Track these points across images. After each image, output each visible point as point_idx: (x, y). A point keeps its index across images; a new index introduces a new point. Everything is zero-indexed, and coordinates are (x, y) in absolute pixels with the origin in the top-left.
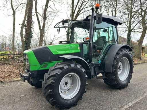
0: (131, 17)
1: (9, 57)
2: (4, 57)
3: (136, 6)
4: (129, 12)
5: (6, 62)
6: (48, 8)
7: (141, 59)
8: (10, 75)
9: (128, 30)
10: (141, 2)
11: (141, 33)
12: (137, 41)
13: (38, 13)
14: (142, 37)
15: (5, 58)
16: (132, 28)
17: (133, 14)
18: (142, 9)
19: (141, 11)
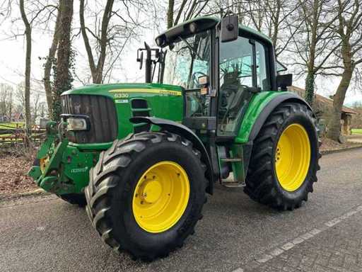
1: (16, 138)
2: (4, 138)
3: (329, 11)
4: (310, 27)
5: (10, 150)
6: (110, 16)
7: (339, 142)
8: (17, 182)
9: (307, 69)
10: (340, 2)
11: (341, 78)
12: (331, 97)
13: (86, 30)
14: (343, 87)
15: (6, 140)
16: (316, 64)
17: (320, 30)
18: (341, 19)
19: (341, 25)
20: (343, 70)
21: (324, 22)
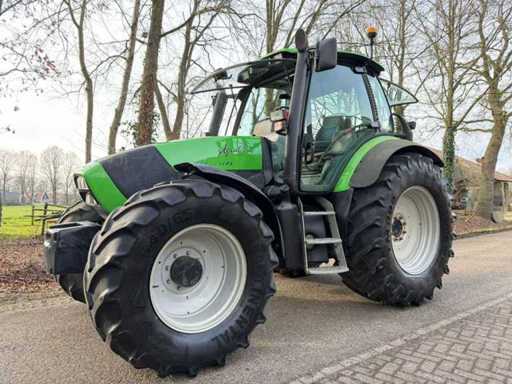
0: (451, 83)
3: (469, 48)
4: (444, 70)
7: (494, 221)
9: (443, 124)
10: (482, 37)
11: (490, 135)
12: (478, 160)
14: (495, 147)
17: (459, 72)
18: (486, 58)
19: (486, 65)
20: (493, 124)
21: (463, 61)
